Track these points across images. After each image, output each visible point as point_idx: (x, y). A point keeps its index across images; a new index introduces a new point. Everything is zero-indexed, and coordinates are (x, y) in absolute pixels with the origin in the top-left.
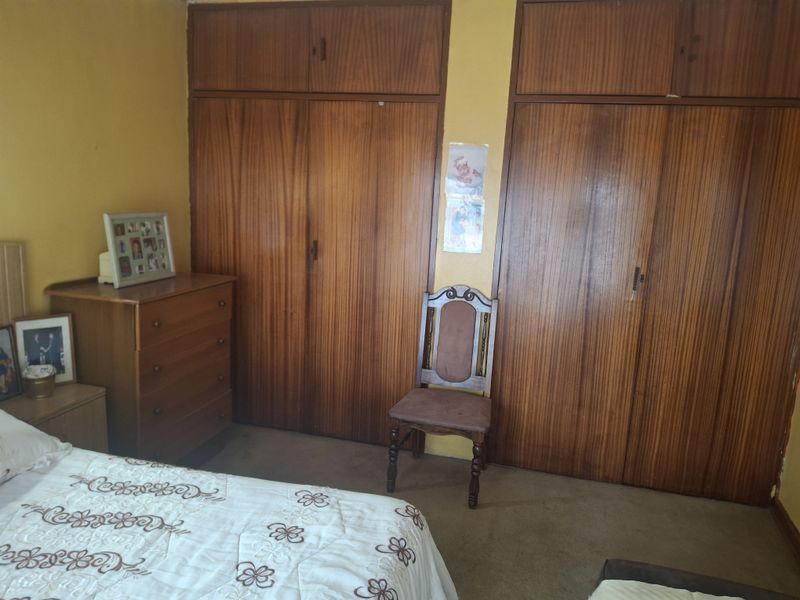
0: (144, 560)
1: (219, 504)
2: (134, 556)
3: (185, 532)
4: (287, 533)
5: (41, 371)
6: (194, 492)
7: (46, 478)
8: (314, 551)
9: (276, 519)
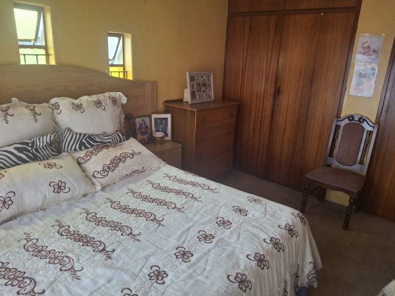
0: (184, 207)
1: (215, 194)
2: (180, 206)
3: (200, 201)
4: (240, 211)
5: (159, 135)
6: (207, 187)
7: (156, 173)
8: (250, 220)
9: (237, 205)
